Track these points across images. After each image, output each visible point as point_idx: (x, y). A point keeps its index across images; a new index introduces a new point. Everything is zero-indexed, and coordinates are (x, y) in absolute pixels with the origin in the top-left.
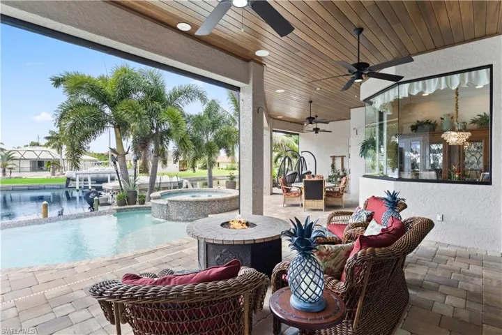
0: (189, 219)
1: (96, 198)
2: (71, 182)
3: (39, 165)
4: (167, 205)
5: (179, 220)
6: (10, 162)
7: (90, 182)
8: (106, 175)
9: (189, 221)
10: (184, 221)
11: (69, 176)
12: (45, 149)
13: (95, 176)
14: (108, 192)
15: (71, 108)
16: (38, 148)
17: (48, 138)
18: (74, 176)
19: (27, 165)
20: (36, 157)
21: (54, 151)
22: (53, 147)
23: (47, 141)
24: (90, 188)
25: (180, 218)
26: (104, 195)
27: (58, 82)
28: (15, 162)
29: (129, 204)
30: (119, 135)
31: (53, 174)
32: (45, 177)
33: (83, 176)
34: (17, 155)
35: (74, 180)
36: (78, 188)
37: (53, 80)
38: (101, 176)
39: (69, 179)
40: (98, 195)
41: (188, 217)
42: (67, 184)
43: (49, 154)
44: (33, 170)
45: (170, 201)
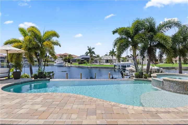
0: (178, 92)
1: (124, 73)
2: (115, 67)
3: (107, 61)
4: (163, 81)
5: (171, 91)
6: (101, 60)
7: (121, 67)
8: (126, 65)
9: (178, 93)
10: (174, 92)
11: (115, 65)
12: (109, 56)
13: (122, 65)
14: (128, 71)
15: (118, 41)
16: (107, 56)
17: (110, 53)
18: (116, 65)
19: (104, 61)
20: (106, 59)
21: (111, 57)
22: (111, 56)
23: (109, 54)
24: (121, 69)
25: (171, 90)
26: (127, 72)
27: (114, 32)
28: (102, 60)
29: (139, 78)
30: (134, 49)
31: (111, 64)
32: (108, 65)
33: (119, 65)
34: (102, 58)
35: (116, 66)
36: (117, 69)
37: (113, 32)
38: (124, 65)
39: (115, 66)
40: (124, 72)
41: (177, 90)
42: (114, 67)
43: (110, 58)
44: (106, 62)
45: (164, 80)
